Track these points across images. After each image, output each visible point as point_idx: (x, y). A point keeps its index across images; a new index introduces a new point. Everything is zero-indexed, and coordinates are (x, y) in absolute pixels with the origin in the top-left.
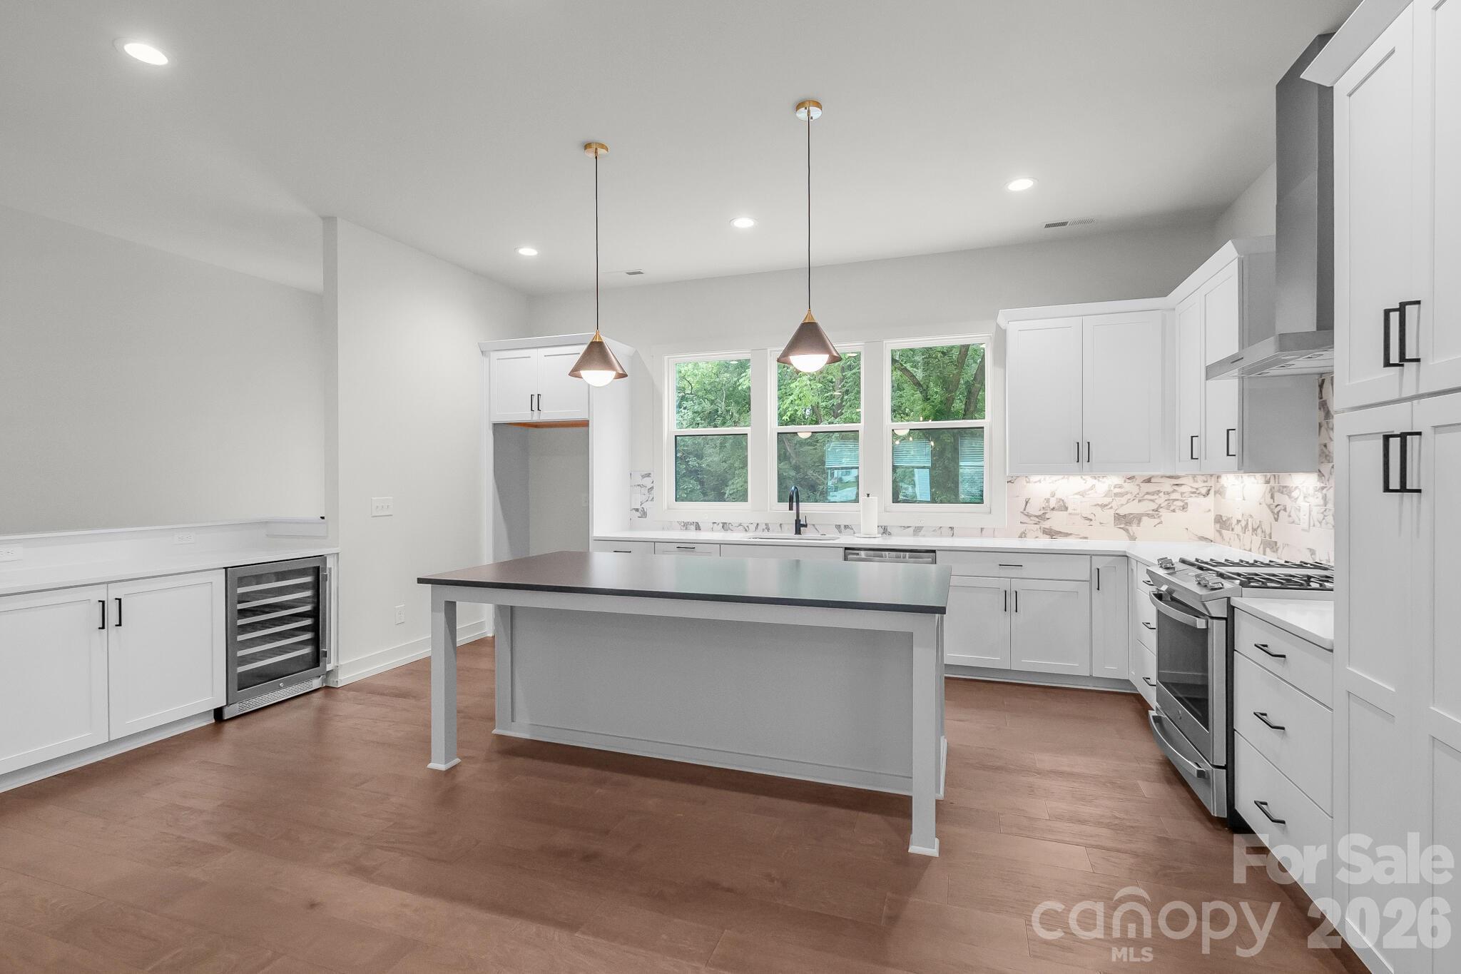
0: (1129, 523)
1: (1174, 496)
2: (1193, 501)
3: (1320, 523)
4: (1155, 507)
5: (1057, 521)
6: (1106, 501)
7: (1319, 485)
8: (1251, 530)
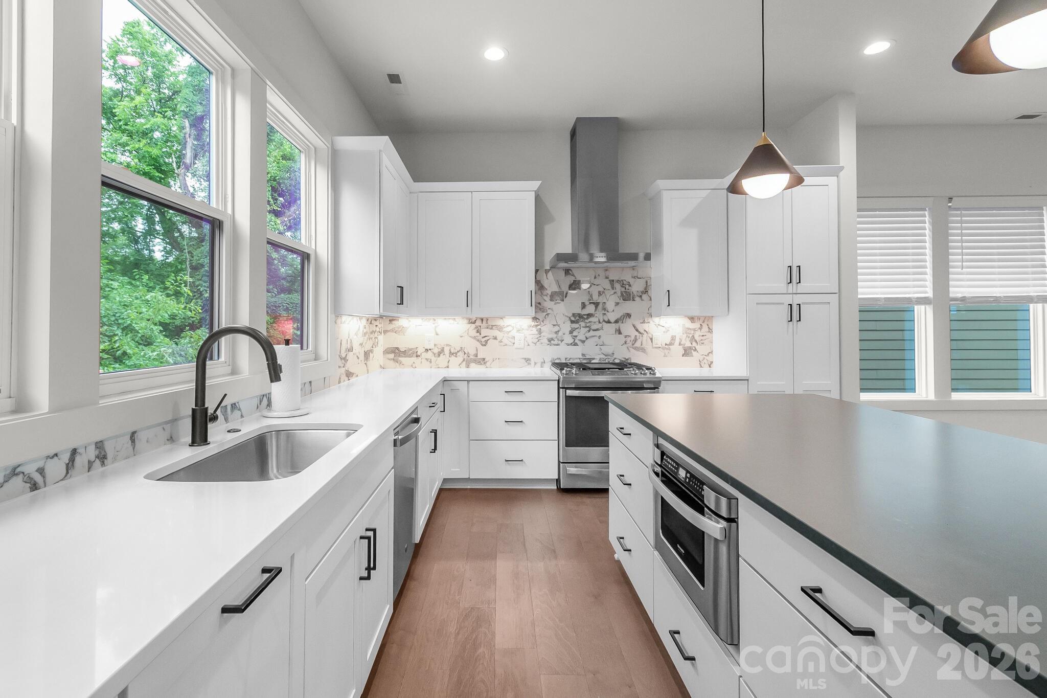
3: (535, 344)
7: (533, 324)
8: (448, 355)
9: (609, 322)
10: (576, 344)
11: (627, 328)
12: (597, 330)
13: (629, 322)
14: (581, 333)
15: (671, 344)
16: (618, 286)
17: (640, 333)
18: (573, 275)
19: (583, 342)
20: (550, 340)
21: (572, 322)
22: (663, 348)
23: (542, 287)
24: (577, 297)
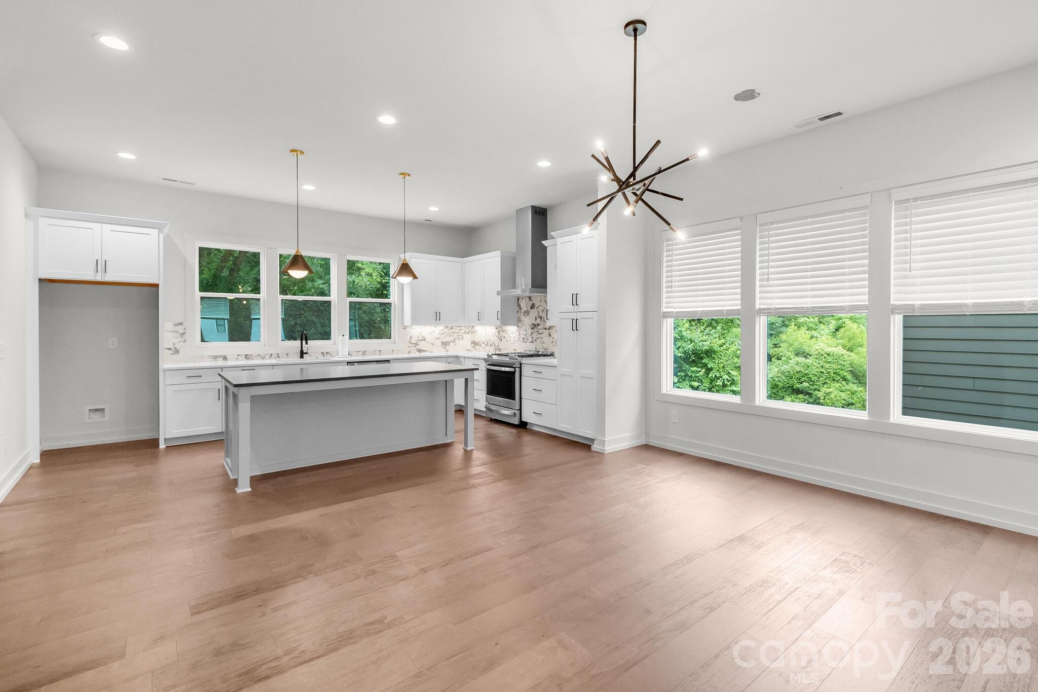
0: (446, 345)
1: (460, 334)
2: (465, 336)
4: (454, 338)
5: (422, 345)
6: (438, 336)
7: (518, 329)
8: (489, 345)
9: (546, 329)
10: (533, 342)
11: (553, 332)
12: (541, 334)
14: (535, 335)
18: (533, 300)
20: (523, 339)
21: (532, 329)
23: (520, 308)
24: (534, 313)
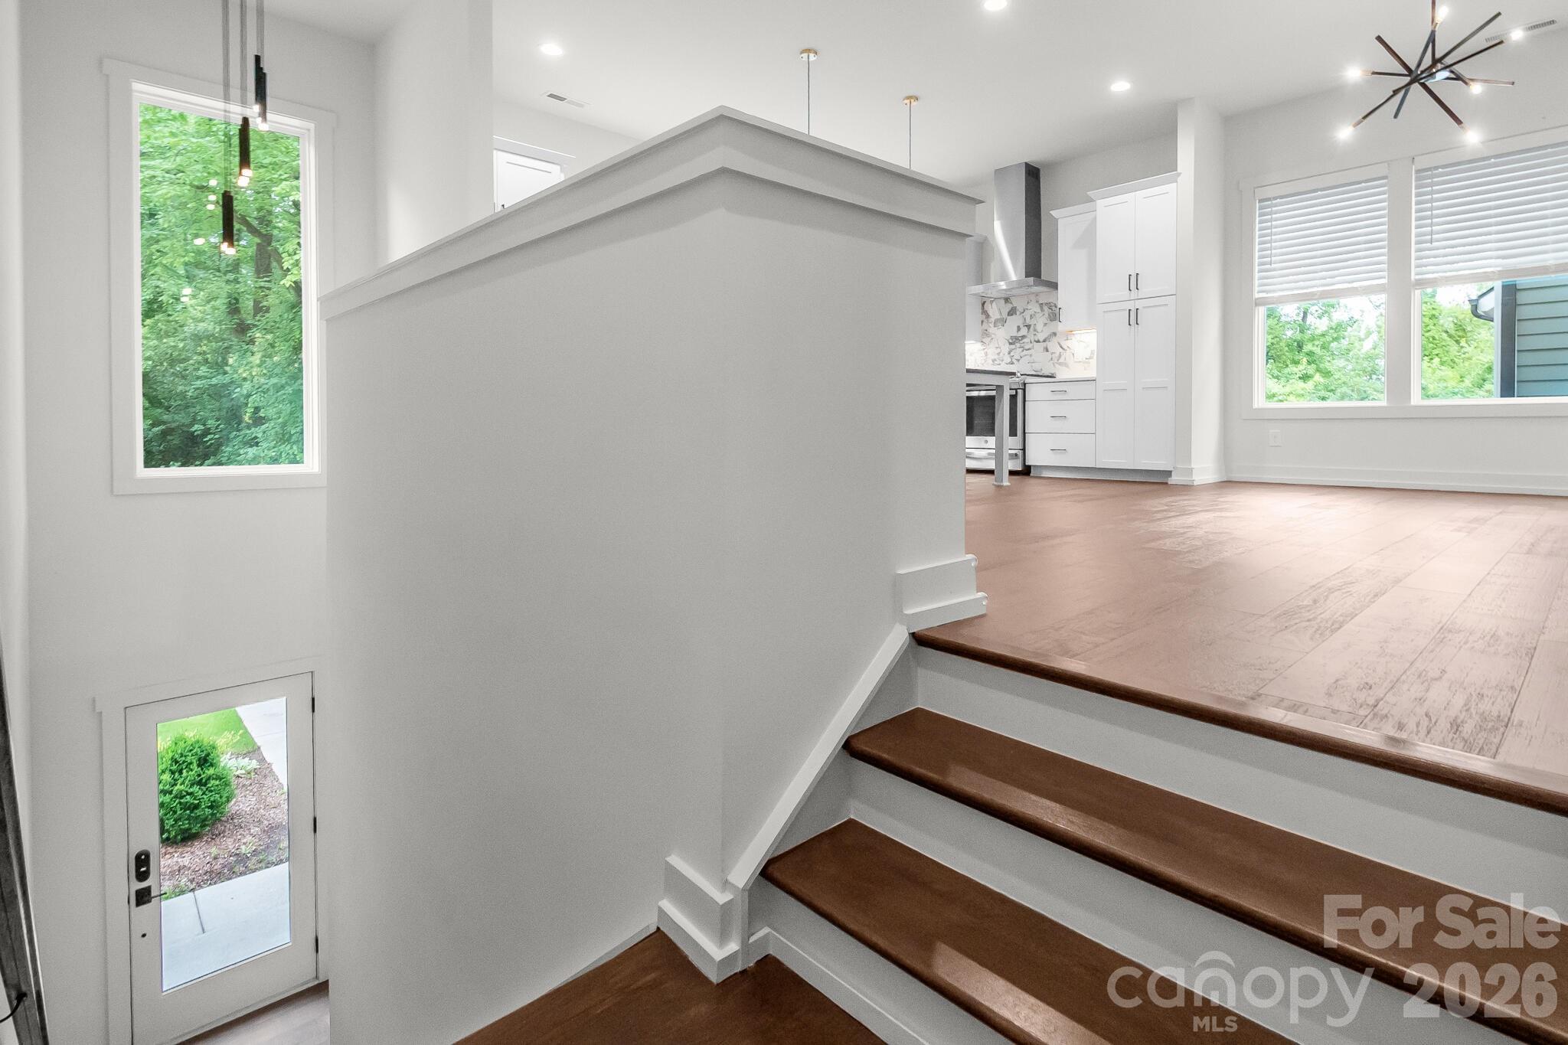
7: (982, 347)
9: (1038, 341)
10: (1013, 363)
11: (1053, 345)
12: (1028, 349)
13: (1055, 340)
14: (1017, 353)
15: (1090, 358)
16: (1046, 308)
17: (1063, 349)
18: (1011, 303)
19: (1018, 360)
20: (994, 360)
21: (1010, 344)
22: (1084, 362)
23: (988, 316)
24: (1014, 321)
